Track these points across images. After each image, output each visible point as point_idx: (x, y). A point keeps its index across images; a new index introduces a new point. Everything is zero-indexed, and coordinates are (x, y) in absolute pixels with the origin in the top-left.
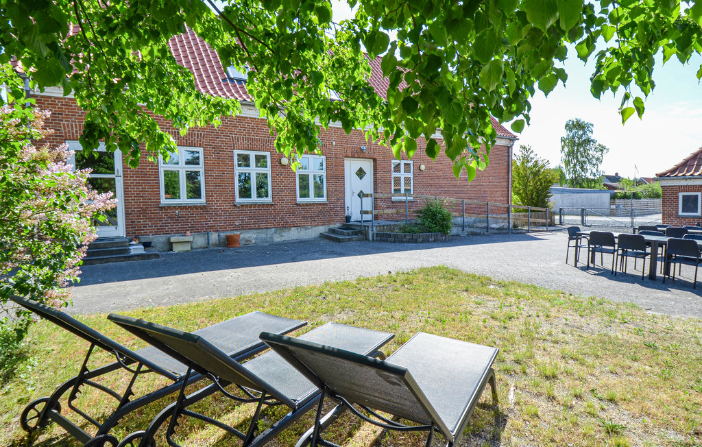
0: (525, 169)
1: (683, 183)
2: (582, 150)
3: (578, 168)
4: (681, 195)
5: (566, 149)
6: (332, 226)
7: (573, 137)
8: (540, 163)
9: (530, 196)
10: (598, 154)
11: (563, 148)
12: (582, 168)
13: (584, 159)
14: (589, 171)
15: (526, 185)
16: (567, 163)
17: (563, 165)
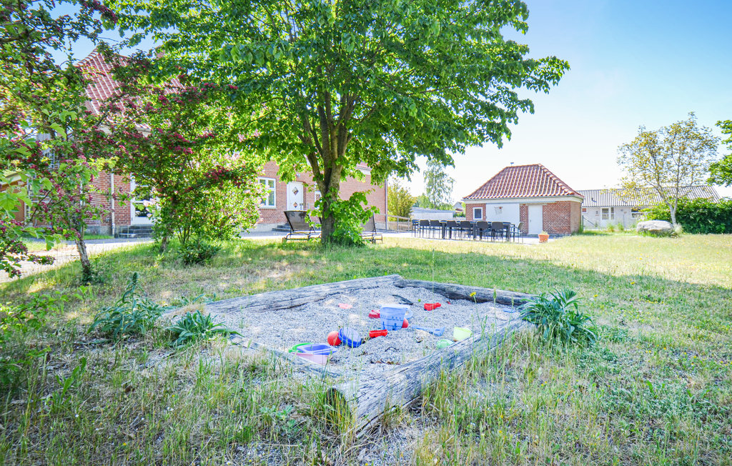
0: (396, 193)
1: (475, 202)
2: (439, 181)
3: (436, 195)
4: (474, 209)
5: (427, 180)
6: (280, 224)
7: (433, 171)
8: (405, 190)
9: (399, 212)
10: (450, 185)
11: (425, 179)
12: (439, 195)
13: (440, 188)
14: (444, 198)
15: (397, 204)
16: (429, 191)
17: (425, 193)
